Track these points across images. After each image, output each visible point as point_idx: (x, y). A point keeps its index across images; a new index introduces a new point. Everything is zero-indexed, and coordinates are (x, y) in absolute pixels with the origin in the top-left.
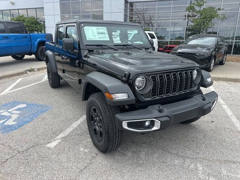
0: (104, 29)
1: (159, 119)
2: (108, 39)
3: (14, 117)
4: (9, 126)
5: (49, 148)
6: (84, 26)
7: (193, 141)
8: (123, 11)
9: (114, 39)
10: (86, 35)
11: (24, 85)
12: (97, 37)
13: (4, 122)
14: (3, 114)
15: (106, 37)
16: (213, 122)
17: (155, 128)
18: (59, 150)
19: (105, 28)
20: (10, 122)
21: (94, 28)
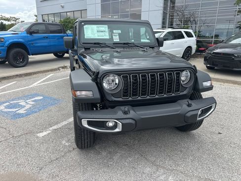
0: (105, 28)
1: (120, 120)
2: (108, 37)
3: (28, 107)
4: (19, 114)
5: (37, 137)
6: (84, 25)
7: (181, 151)
8: (162, 8)
9: (114, 37)
10: (85, 34)
11: (52, 80)
12: (96, 35)
13: (17, 111)
14: (21, 104)
15: (105, 35)
16: (220, 133)
17: (117, 130)
18: (45, 140)
19: (107, 26)
20: (22, 111)
21: (95, 27)
